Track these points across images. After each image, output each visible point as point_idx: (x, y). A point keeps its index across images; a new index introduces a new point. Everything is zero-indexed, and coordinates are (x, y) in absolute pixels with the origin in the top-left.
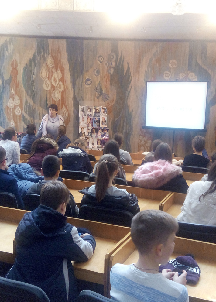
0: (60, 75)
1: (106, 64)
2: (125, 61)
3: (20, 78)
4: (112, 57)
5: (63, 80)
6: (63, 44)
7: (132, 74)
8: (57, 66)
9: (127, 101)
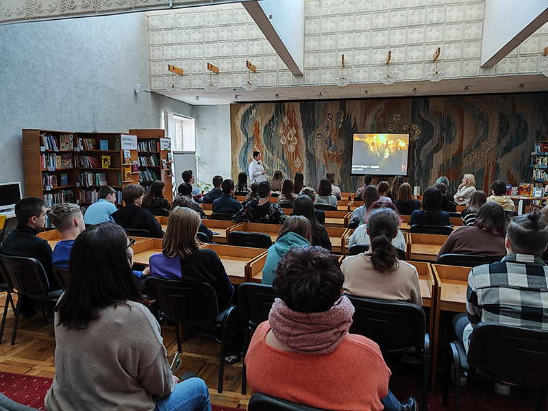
0: (295, 131)
1: (335, 121)
2: (352, 117)
3: (261, 135)
4: (340, 114)
5: (297, 135)
6: (297, 106)
7: (359, 128)
8: (293, 124)
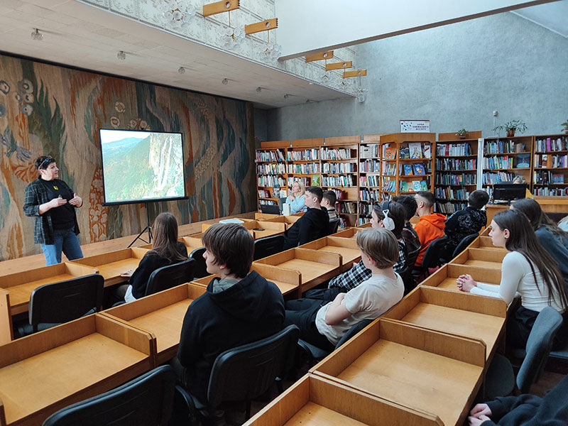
1: (16, 97)
2: (50, 96)
4: (26, 87)
7: (65, 117)
9: (63, 160)
